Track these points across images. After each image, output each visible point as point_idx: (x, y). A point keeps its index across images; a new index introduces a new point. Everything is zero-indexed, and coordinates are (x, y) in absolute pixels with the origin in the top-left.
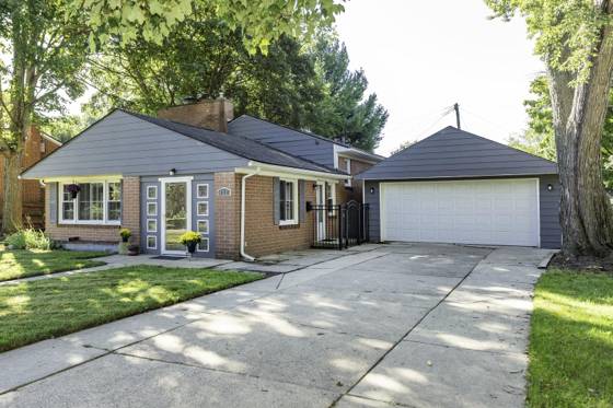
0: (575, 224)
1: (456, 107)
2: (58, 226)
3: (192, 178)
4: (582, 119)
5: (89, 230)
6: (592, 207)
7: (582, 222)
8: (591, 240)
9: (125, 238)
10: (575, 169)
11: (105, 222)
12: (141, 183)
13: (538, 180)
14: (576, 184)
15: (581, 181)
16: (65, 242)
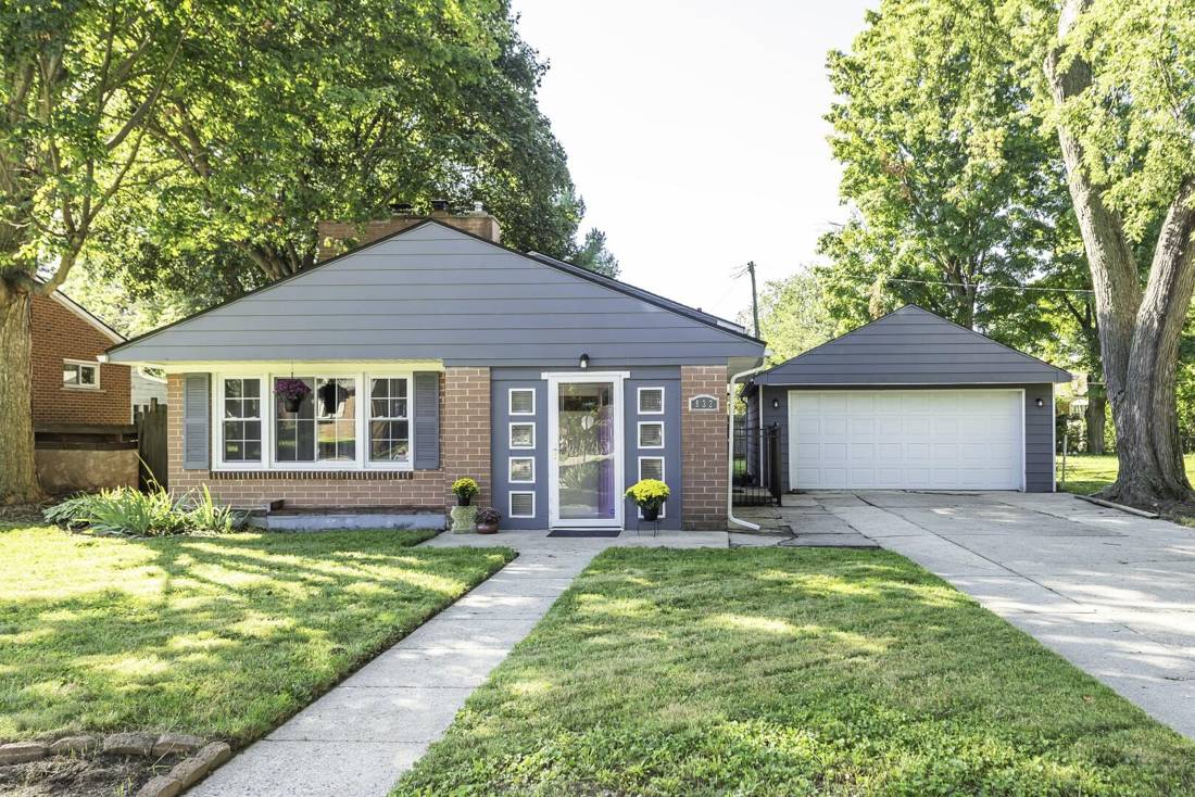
0: (1146, 456)
1: (751, 267)
2: (214, 476)
3: (627, 374)
4: (1166, 309)
5: (316, 484)
6: (1168, 432)
7: (1155, 453)
8: (1167, 477)
9: (465, 497)
10: (1152, 378)
11: (361, 462)
12: (492, 381)
13: (1023, 391)
14: (1151, 398)
15: (1158, 396)
16: (263, 514)
